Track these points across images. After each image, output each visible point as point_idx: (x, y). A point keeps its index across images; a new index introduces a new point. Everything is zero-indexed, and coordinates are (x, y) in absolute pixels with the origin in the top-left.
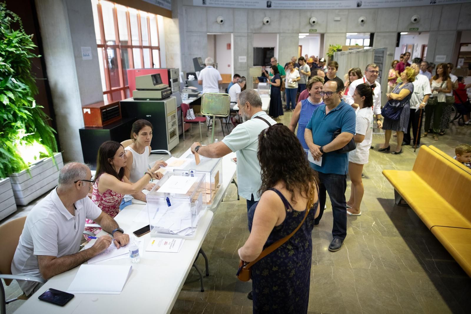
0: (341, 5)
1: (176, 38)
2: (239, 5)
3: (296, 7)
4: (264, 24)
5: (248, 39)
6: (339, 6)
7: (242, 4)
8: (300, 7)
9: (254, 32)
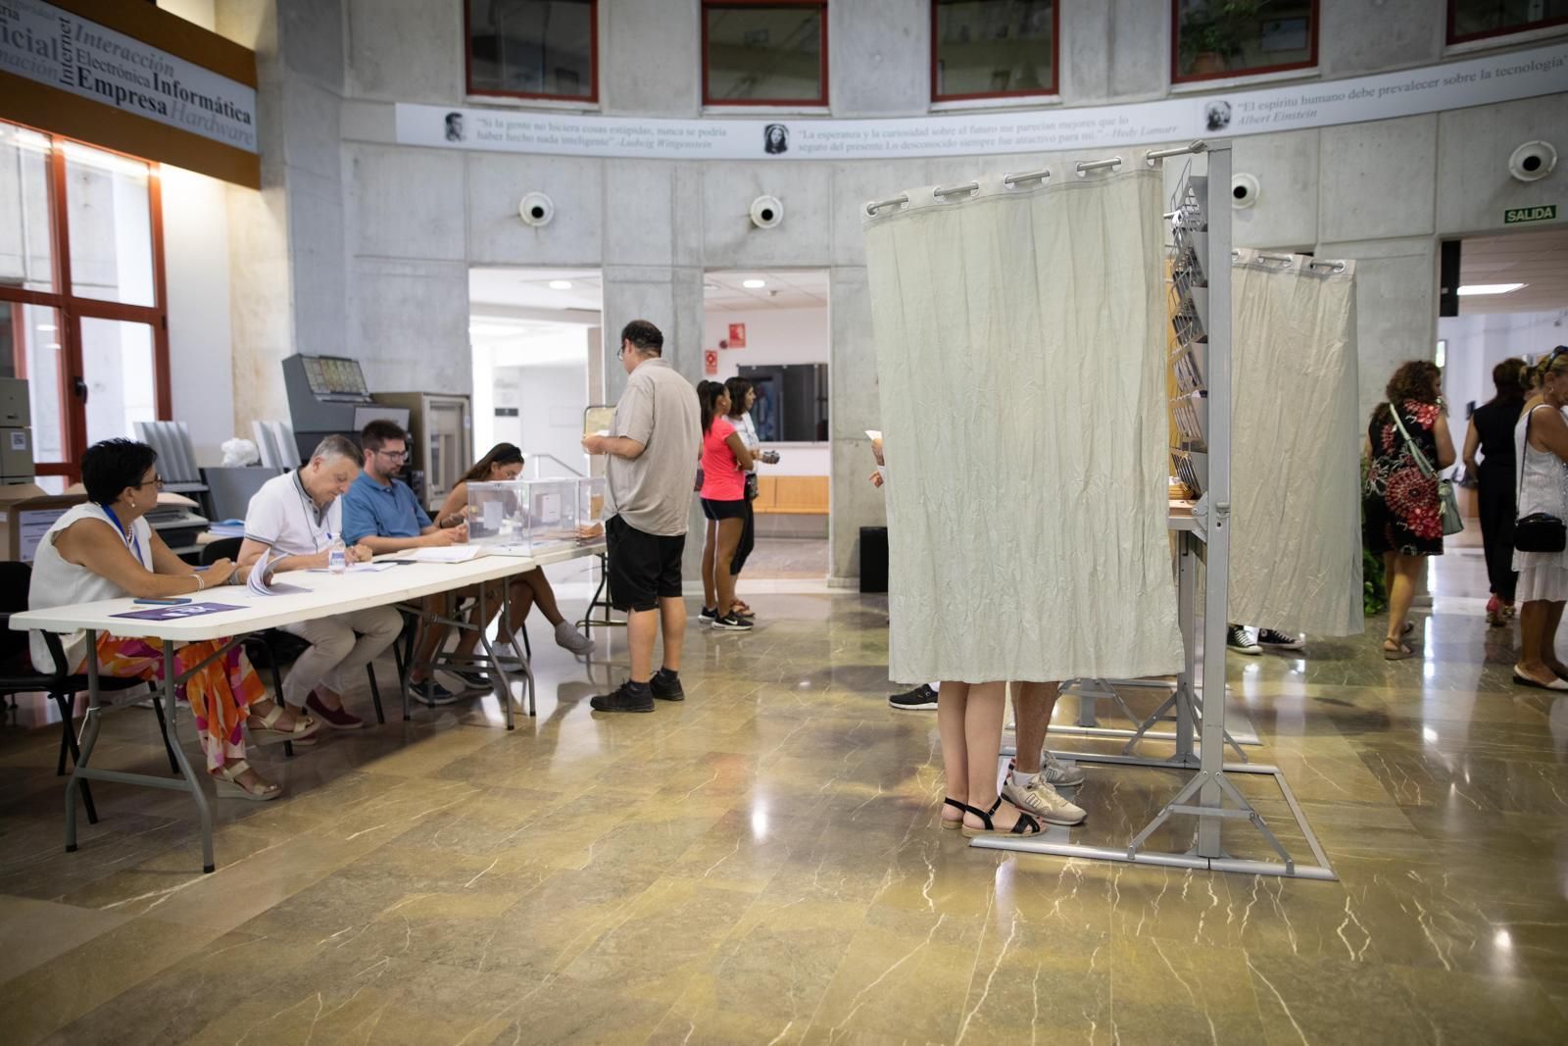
0: (1125, 128)
1: (275, 275)
2: (630, 144)
3: (906, 146)
4: (754, 226)
5: (674, 296)
6: (1119, 133)
7: (642, 138)
8: (927, 145)
9: (706, 263)
